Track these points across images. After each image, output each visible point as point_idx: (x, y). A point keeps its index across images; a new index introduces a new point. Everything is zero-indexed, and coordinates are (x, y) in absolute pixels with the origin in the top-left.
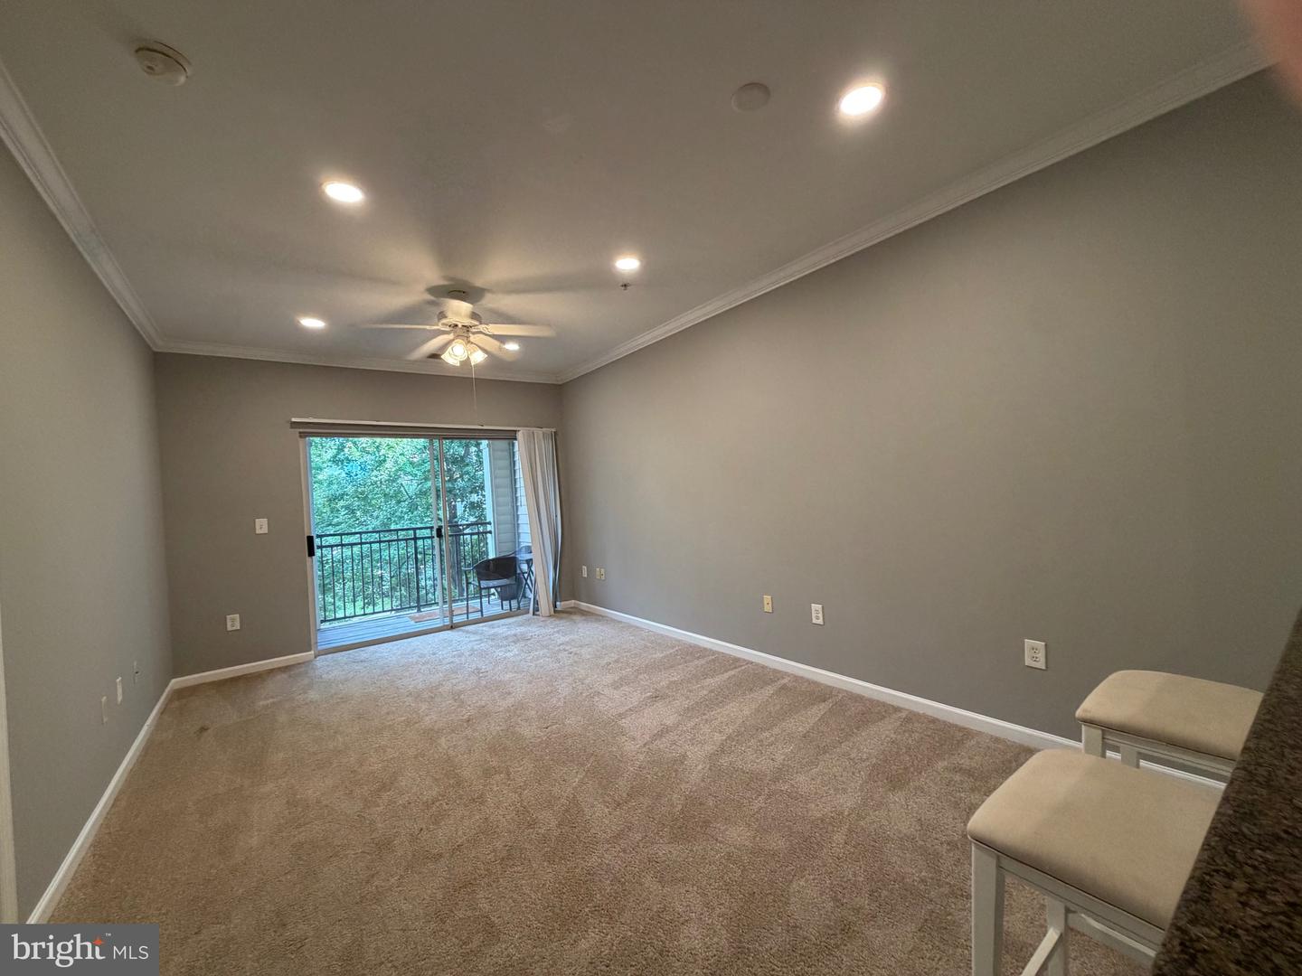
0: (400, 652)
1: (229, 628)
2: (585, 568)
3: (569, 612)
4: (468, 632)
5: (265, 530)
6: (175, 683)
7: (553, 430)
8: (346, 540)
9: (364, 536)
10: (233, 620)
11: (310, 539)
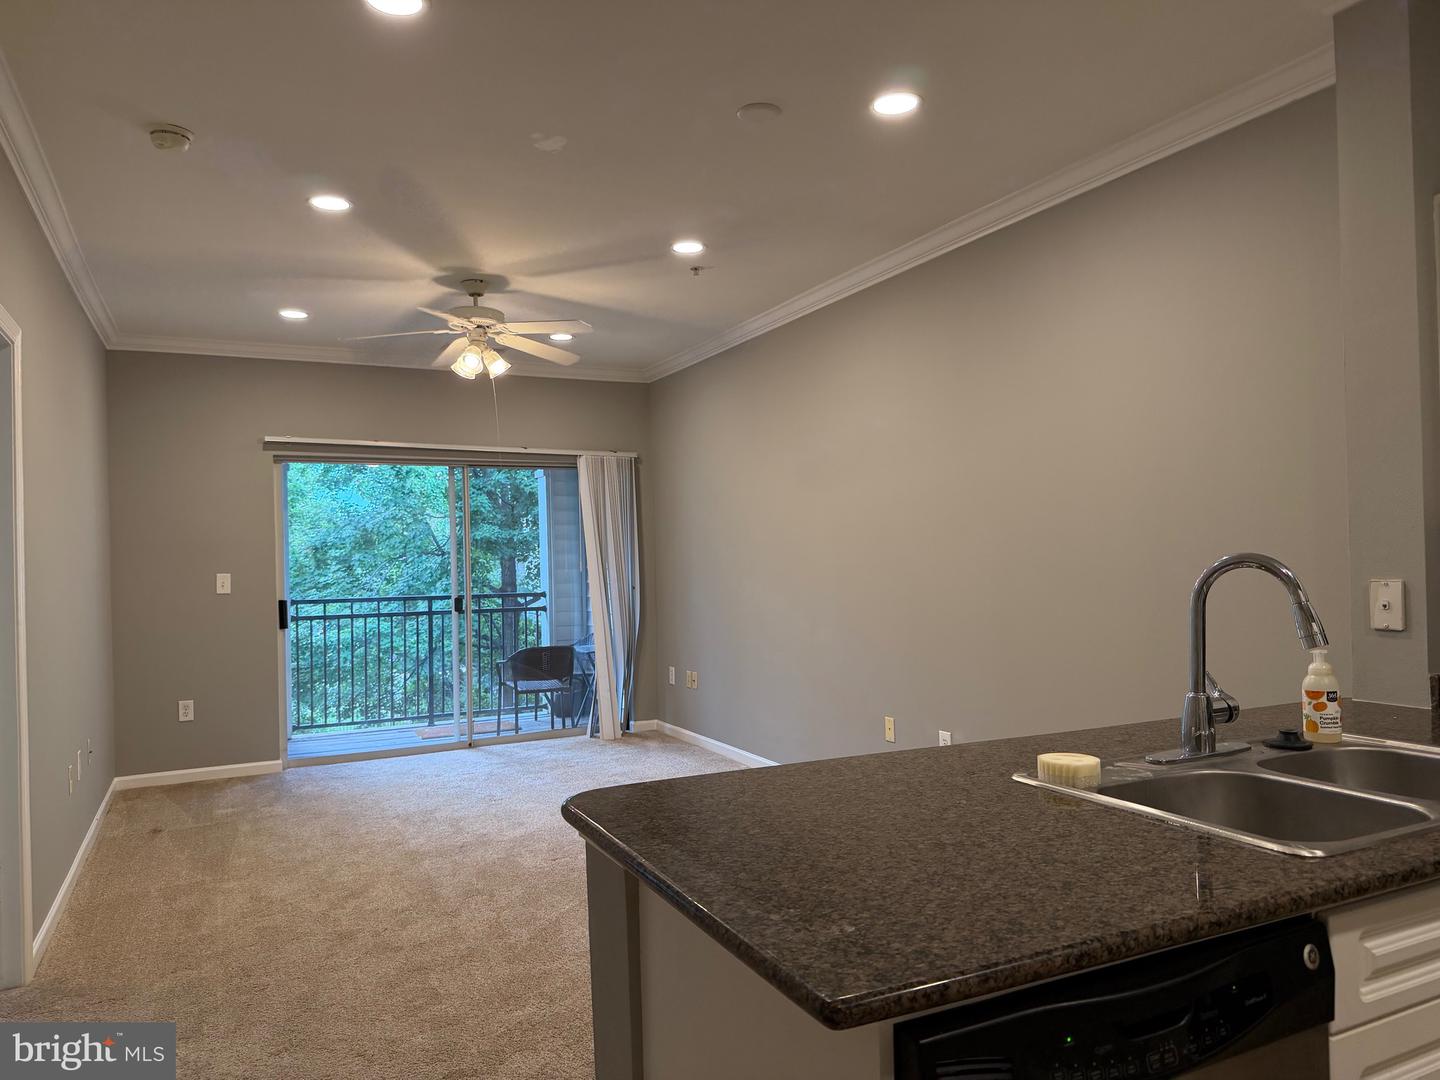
0: (393, 771)
1: (182, 719)
2: (672, 669)
3: (643, 736)
4: (490, 753)
5: (227, 590)
6: (119, 783)
7: (634, 455)
8: (332, 609)
9: (356, 606)
10: (186, 708)
11: (282, 605)
